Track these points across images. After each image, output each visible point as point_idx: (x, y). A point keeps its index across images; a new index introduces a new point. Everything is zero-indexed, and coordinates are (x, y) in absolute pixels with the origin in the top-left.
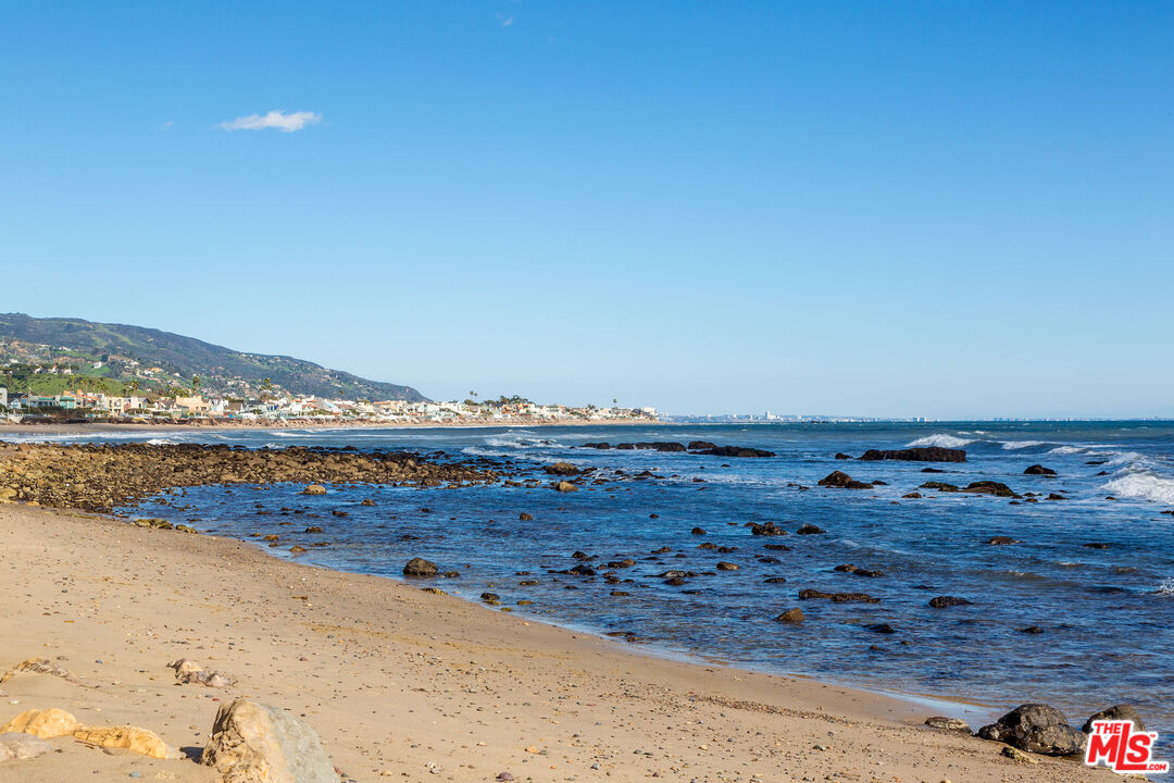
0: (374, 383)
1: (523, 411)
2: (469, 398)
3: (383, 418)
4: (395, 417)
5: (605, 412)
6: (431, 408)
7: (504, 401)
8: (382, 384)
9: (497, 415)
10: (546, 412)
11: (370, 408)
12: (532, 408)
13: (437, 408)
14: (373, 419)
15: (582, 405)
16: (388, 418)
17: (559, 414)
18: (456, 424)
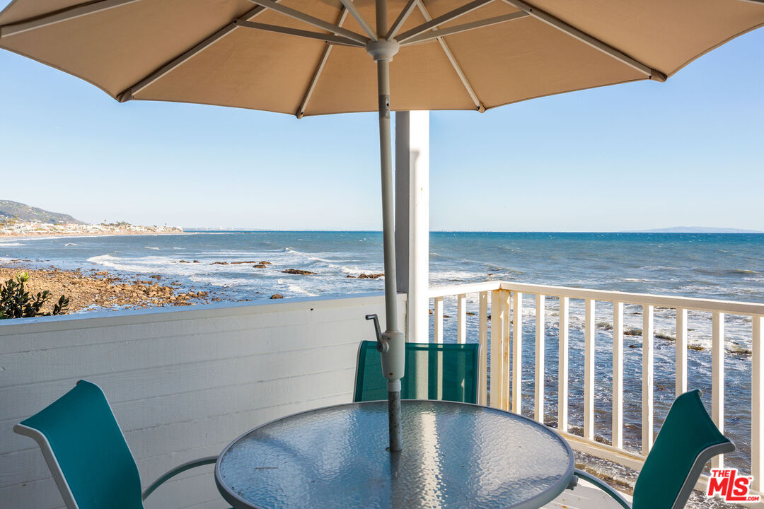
0: (52, 213)
1: (128, 228)
2: (104, 222)
3: (68, 232)
4: (74, 231)
5: (162, 229)
6: (88, 227)
7: (119, 224)
8: (56, 213)
9: (117, 230)
10: (138, 229)
11: (62, 227)
12: (132, 227)
13: (92, 227)
14: (64, 232)
15: (151, 225)
16: (70, 231)
17: (143, 230)
18: (100, 235)
